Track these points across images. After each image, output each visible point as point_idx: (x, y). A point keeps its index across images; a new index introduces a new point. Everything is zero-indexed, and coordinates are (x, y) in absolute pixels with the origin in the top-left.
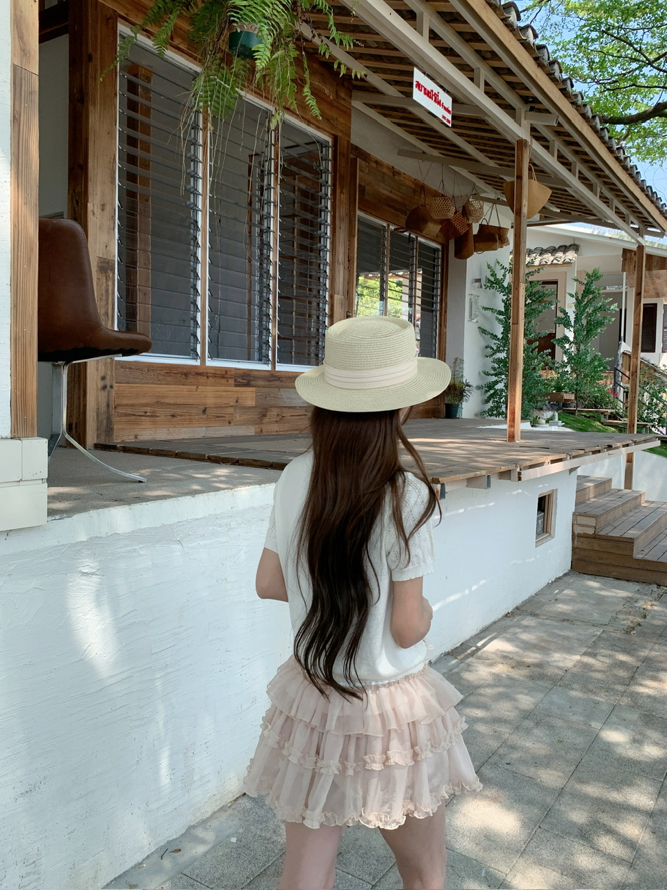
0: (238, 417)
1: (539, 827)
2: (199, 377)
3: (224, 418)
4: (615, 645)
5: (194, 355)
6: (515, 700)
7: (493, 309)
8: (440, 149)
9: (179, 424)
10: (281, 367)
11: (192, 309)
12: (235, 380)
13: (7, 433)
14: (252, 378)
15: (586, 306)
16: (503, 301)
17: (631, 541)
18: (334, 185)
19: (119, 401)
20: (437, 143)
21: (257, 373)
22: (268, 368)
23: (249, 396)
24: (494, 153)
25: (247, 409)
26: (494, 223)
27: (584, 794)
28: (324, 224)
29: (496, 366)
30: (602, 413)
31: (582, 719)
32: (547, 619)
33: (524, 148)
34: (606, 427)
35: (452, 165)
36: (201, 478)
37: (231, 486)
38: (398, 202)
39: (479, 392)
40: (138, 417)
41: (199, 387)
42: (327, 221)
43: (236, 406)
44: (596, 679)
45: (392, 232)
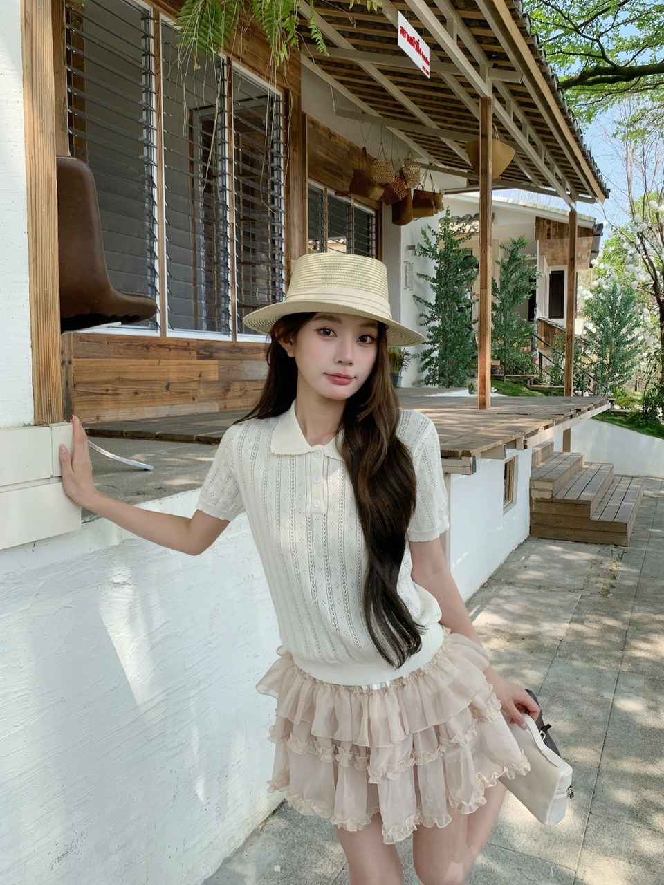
0: (202, 393)
1: (590, 813)
2: (161, 350)
3: (187, 395)
4: (597, 609)
5: (153, 326)
6: (523, 676)
7: (427, 276)
8: (381, 109)
9: (142, 402)
10: (242, 338)
11: (149, 274)
12: (198, 352)
13: (29, 418)
14: (214, 350)
15: (512, 273)
16: (436, 268)
17: (588, 503)
18: (286, 142)
19: (79, 379)
20: (378, 103)
21: (219, 344)
22: (228, 338)
23: (212, 370)
25: (211, 383)
26: (428, 188)
27: (621, 771)
28: (277, 184)
29: (431, 334)
30: (529, 378)
31: (592, 690)
32: (523, 587)
33: (488, 106)
34: (534, 392)
35: (389, 126)
38: (334, 165)
39: (415, 360)
40: (100, 396)
41: (162, 360)
42: (280, 181)
43: (200, 380)
44: (591, 646)
45: (330, 197)
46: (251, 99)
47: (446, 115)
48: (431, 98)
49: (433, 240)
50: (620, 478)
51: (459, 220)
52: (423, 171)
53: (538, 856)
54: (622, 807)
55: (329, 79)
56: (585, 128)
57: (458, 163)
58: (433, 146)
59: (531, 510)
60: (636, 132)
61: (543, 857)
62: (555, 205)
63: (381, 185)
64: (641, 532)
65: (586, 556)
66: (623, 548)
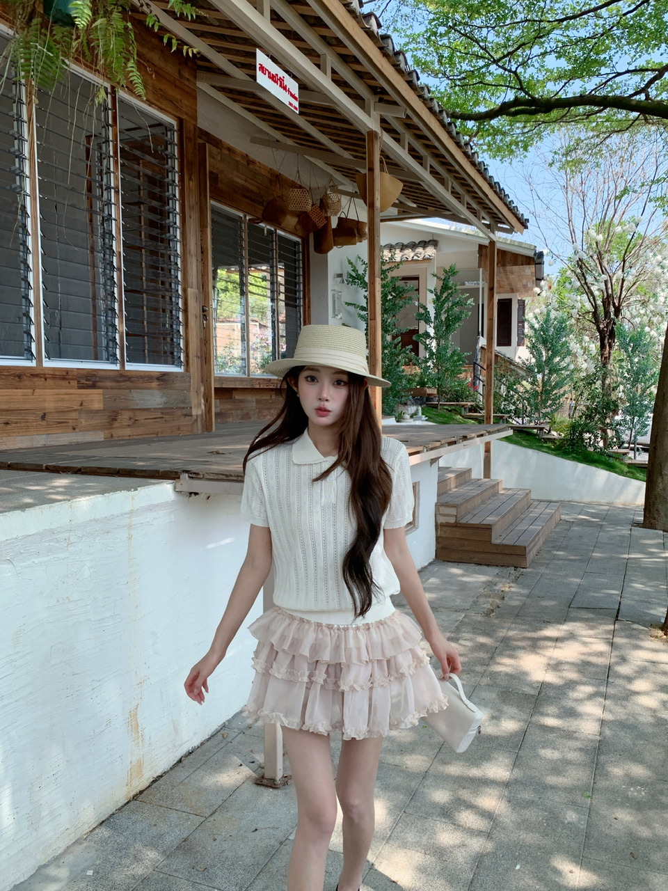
0: (84, 422)
1: (404, 812)
2: (36, 379)
3: (66, 424)
4: (477, 629)
5: (29, 355)
7: (355, 305)
8: (293, 138)
9: (14, 432)
10: (130, 367)
11: (24, 304)
12: (78, 381)
14: (97, 379)
15: (444, 302)
16: (365, 297)
18: (181, 171)
20: (290, 131)
21: (103, 373)
22: (117, 367)
23: (95, 399)
24: (349, 144)
25: (94, 412)
26: (352, 216)
28: (172, 213)
30: (463, 406)
33: (374, 139)
34: (467, 420)
35: (307, 156)
36: (36, 490)
37: (68, 497)
38: (254, 193)
41: (36, 390)
42: (175, 210)
43: (81, 409)
46: (139, 128)
50: (536, 503)
55: (236, 108)
56: (522, 156)
59: (436, 534)
60: (572, 161)
64: (545, 555)
65: (483, 578)
66: (522, 570)
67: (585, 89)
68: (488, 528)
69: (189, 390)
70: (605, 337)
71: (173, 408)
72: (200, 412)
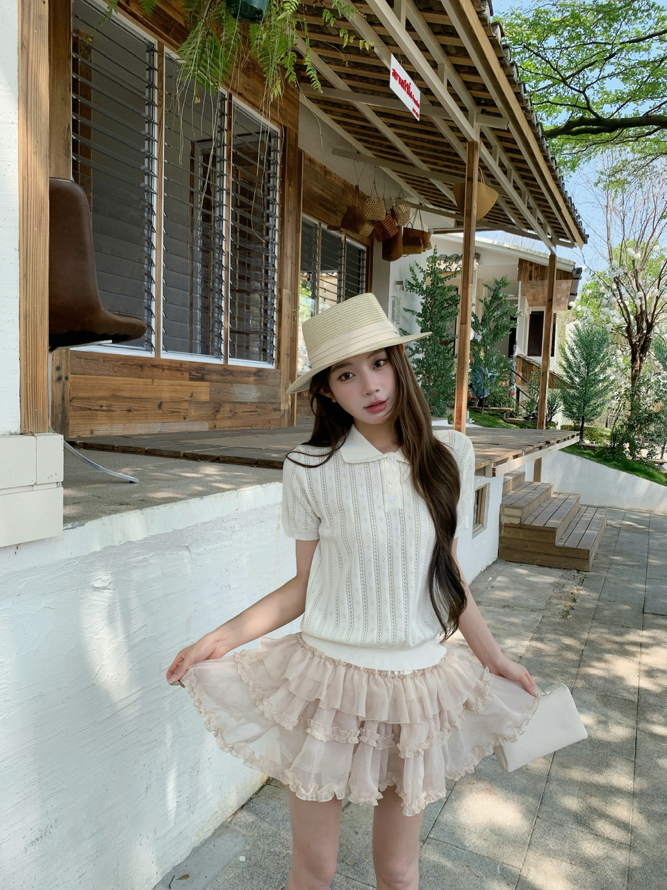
0: (193, 413)
1: (538, 817)
2: (155, 370)
3: (178, 414)
5: (148, 346)
7: (413, 311)
8: (375, 150)
9: (135, 419)
10: (233, 362)
11: (146, 297)
12: (190, 373)
13: (17, 428)
14: (206, 372)
15: (494, 311)
16: (422, 304)
17: (554, 530)
18: (283, 176)
19: (74, 394)
20: (373, 143)
21: (211, 367)
22: (220, 362)
23: (203, 391)
24: (430, 156)
25: (202, 404)
26: (417, 227)
27: (570, 779)
28: (271, 216)
30: (505, 411)
32: (489, 606)
33: (475, 150)
34: (509, 424)
35: (382, 166)
38: (329, 201)
40: (94, 412)
41: (155, 380)
42: (275, 214)
43: (191, 400)
44: (549, 663)
45: (323, 231)
46: (250, 134)
47: (436, 158)
48: (422, 140)
49: (420, 277)
50: (585, 508)
51: (446, 259)
52: (413, 210)
53: (487, 855)
54: (567, 812)
55: (327, 119)
56: (568, 176)
57: (446, 204)
58: (424, 187)
59: (500, 534)
60: (617, 181)
61: (490, 857)
62: (537, 248)
63: (372, 222)
64: (602, 559)
65: (550, 579)
66: (585, 573)
67: (638, 111)
68: (552, 531)
69: (279, 386)
70: (637, 351)
71: (265, 403)
72: (287, 408)
